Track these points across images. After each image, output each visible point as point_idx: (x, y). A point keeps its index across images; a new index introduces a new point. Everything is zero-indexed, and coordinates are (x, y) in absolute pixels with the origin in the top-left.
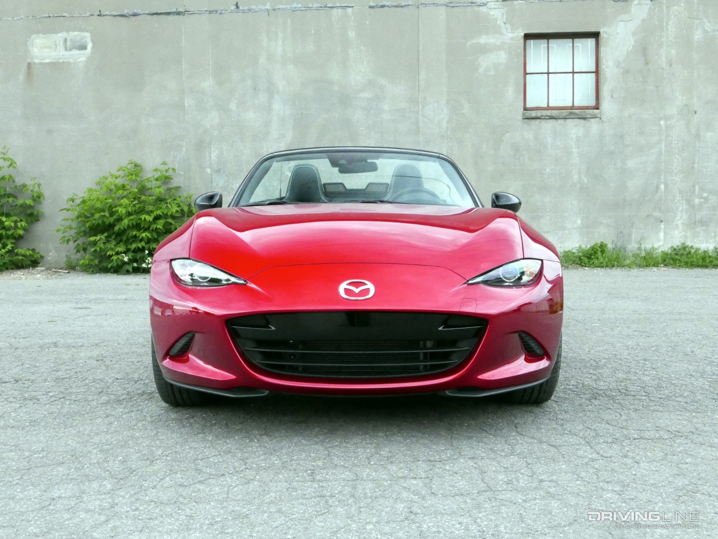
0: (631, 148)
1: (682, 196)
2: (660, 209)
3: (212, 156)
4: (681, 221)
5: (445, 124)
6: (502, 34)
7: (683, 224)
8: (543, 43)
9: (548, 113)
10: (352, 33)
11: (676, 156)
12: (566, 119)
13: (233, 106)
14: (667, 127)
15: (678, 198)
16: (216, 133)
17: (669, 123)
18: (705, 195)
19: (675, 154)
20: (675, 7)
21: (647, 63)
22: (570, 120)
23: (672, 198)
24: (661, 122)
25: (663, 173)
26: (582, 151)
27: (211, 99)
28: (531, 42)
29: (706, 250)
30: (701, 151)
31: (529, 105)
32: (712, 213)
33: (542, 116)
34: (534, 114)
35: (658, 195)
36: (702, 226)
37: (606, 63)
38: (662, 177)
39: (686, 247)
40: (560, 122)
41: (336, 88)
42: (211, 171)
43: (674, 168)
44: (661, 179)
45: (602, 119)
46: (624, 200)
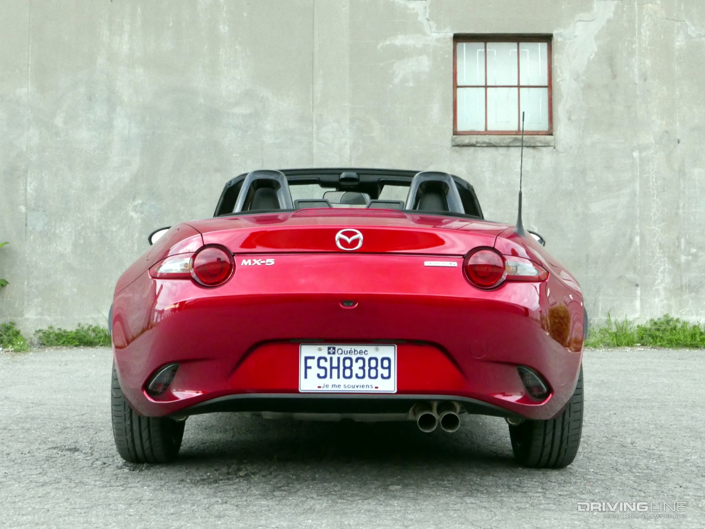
0: (595, 187)
1: (664, 252)
2: (635, 268)
3: (28, 188)
4: (663, 285)
5: (348, 152)
6: (424, 34)
7: (665, 289)
8: (479, 47)
9: (486, 139)
10: (224, 28)
11: (655, 198)
12: (508, 146)
13: (59, 121)
14: (642, 159)
15: (658, 255)
16: (34, 158)
17: (644, 154)
18: (694, 250)
19: (653, 196)
20: (650, 5)
21: (614, 76)
22: (515, 148)
23: (650, 254)
24: (634, 153)
25: (638, 221)
26: (531, 190)
27: (29, 111)
28: (463, 47)
29: (697, 324)
30: (687, 193)
31: (460, 128)
33: (477, 142)
34: (466, 140)
35: (632, 250)
36: (690, 292)
37: (561, 75)
38: (637, 227)
39: (670, 321)
40: (502, 150)
41: (201, 100)
42: (26, 209)
43: (652, 215)
44: (635, 229)
45: (556, 148)
46: (587, 256)
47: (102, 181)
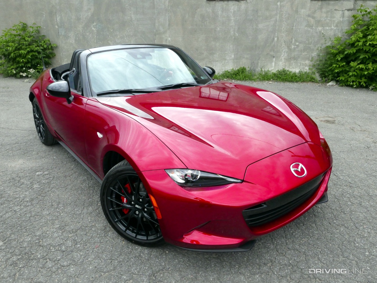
0: (261, 18)
1: (285, 44)
2: (274, 50)
3: (57, 19)
4: (284, 57)
5: (167, 4)
7: (284, 59)
12: (228, 1)
14: (281, 6)
15: (283, 45)
16: (58, 7)
17: (282, 3)
18: (297, 44)
19: (284, 21)
22: (231, 1)
23: (280, 45)
24: (278, 3)
25: (277, 31)
26: (236, 19)
29: (295, 72)
30: (298, 20)
32: (300, 53)
35: (273, 43)
36: (294, 60)
38: (276, 34)
39: (285, 71)
40: (226, 2)
42: (58, 27)
43: (282, 29)
44: (275, 35)
45: (247, 1)
46: (256, 45)
47: (82, 16)
